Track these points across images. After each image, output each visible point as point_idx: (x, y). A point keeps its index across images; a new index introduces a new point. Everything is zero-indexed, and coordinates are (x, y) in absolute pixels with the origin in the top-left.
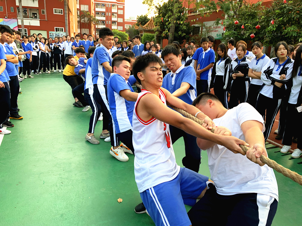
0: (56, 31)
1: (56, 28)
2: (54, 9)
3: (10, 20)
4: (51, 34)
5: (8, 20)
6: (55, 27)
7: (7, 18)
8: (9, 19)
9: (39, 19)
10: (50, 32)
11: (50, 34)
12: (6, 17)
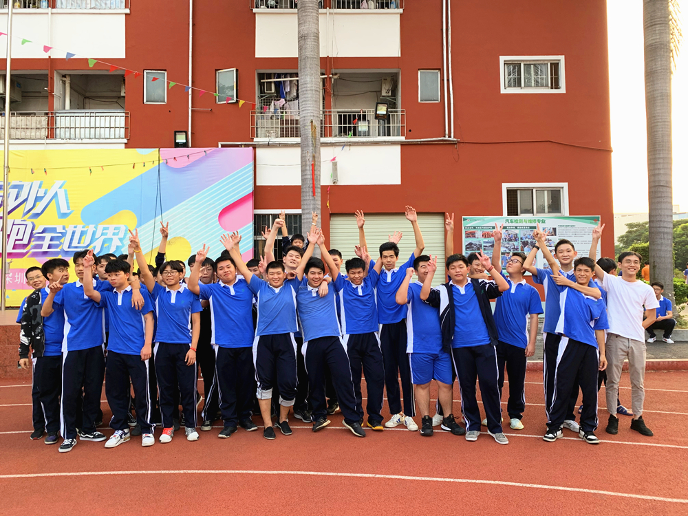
0: (513, 211)
1: (512, 194)
2: (502, 59)
3: (207, 156)
4: (479, 234)
5: (192, 159)
6: (505, 186)
7: (185, 145)
8: (197, 152)
9: (403, 139)
10: (470, 222)
11: (471, 234)
12: (181, 139)
